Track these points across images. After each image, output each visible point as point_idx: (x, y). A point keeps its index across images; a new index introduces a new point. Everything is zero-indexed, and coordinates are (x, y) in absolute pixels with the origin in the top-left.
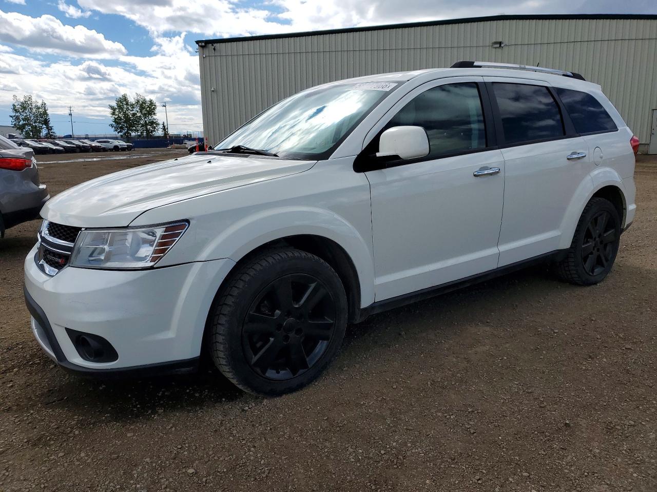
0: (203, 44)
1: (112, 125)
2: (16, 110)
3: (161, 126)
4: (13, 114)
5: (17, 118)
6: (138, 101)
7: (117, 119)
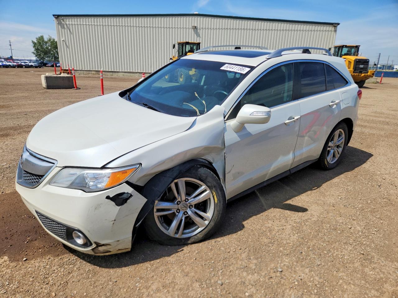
0: (57, 17)
6: (50, 40)
7: (37, 50)
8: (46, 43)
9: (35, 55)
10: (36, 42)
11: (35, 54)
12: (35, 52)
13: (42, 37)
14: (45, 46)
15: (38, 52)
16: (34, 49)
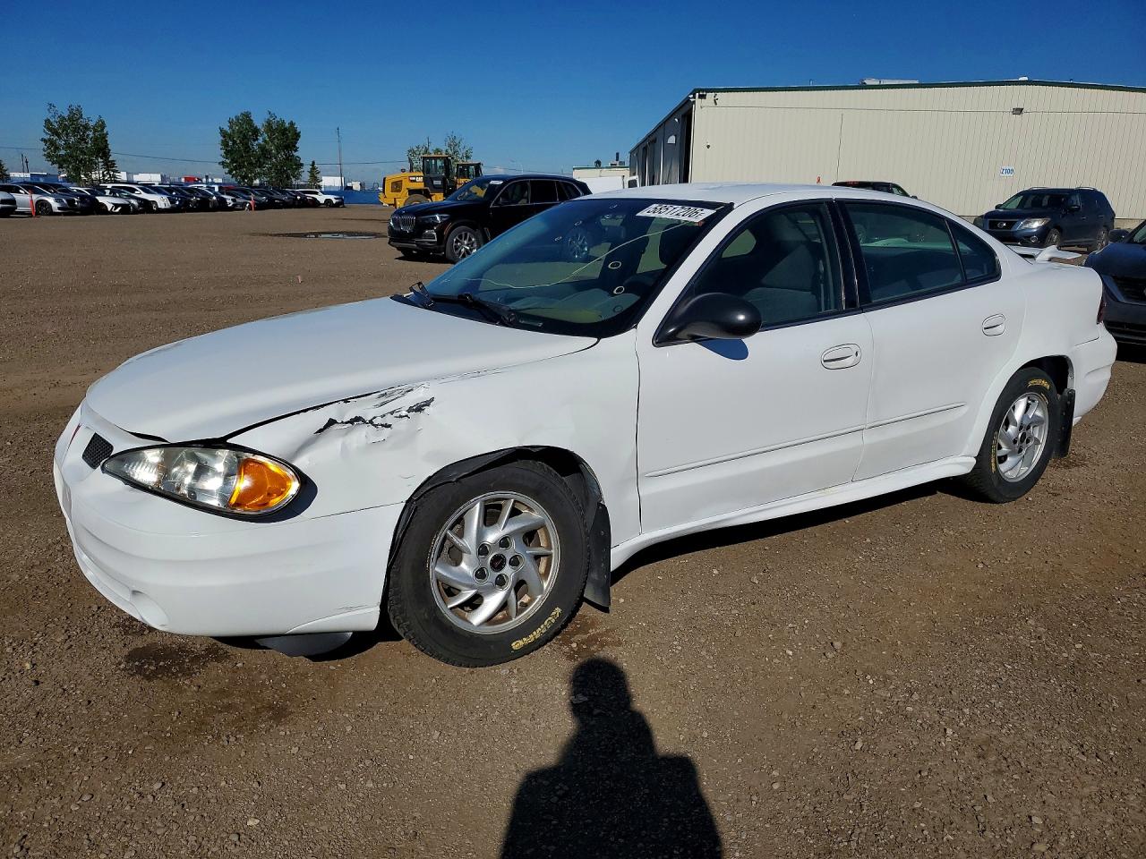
0: (704, 93)
1: (223, 163)
2: (48, 129)
3: (307, 168)
4: (47, 137)
5: (52, 143)
6: (269, 123)
7: (228, 153)
8: (256, 132)
9: (227, 170)
10: (226, 128)
11: (227, 166)
12: (228, 161)
13: (246, 115)
14: (255, 143)
15: (233, 161)
16: (222, 152)
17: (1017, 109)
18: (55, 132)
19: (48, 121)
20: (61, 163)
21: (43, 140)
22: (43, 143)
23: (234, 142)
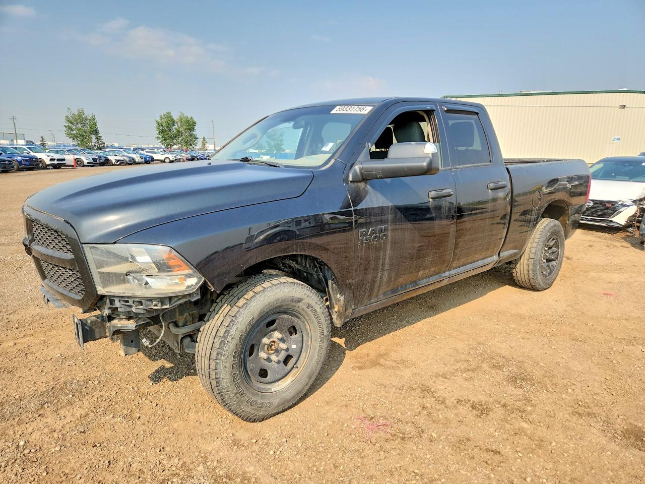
1: (158, 138)
2: (68, 121)
3: (200, 140)
4: (67, 125)
5: (70, 128)
6: (181, 120)
7: (161, 132)
8: (174, 122)
9: (159, 141)
10: (160, 122)
11: (160, 139)
12: (160, 136)
13: (169, 113)
14: (174, 127)
15: (163, 137)
16: (157, 132)
17: (622, 106)
18: (71, 122)
19: (67, 117)
20: (74, 137)
21: (65, 126)
22: (65, 128)
23: (163, 127)
